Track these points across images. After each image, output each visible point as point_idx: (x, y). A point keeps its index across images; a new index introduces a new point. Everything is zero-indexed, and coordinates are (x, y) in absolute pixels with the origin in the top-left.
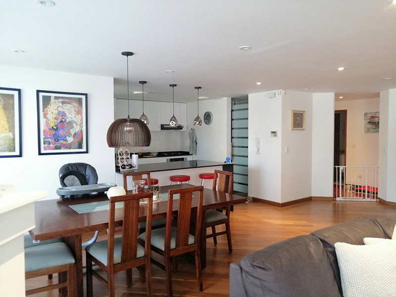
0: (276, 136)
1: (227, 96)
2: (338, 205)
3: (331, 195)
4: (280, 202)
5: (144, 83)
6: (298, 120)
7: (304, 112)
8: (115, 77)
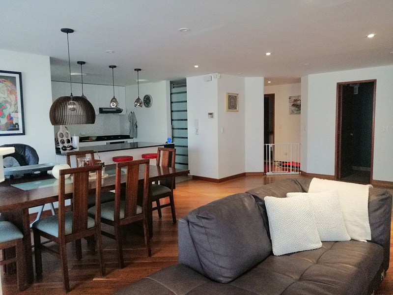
0: (212, 117)
1: (167, 79)
2: (268, 178)
3: (263, 171)
4: (218, 178)
5: (82, 63)
6: (233, 102)
7: (238, 94)
8: (52, 56)
